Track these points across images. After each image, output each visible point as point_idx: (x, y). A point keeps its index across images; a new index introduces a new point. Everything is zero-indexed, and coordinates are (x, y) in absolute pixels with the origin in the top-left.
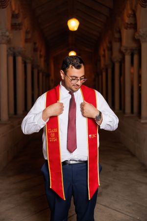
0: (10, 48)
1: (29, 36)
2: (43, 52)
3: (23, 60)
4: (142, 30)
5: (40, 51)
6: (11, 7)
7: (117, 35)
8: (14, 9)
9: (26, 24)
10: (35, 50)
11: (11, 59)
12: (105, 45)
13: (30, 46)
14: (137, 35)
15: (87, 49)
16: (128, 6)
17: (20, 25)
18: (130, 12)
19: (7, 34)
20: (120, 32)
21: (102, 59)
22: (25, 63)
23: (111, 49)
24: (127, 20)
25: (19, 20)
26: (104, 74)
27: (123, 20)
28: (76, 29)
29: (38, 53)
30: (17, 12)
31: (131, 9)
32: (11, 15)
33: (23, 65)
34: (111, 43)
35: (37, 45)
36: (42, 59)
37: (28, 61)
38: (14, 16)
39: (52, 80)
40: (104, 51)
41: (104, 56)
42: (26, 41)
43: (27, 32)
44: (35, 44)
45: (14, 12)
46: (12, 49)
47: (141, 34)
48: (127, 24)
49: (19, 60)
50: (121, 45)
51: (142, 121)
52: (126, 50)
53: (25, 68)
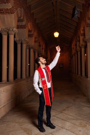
0: (27, 45)
1: (37, 39)
2: (44, 47)
3: (33, 51)
4: (87, 37)
5: (42, 46)
6: (28, 28)
7: (78, 39)
8: (29, 28)
9: (35, 34)
10: (40, 46)
11: (28, 50)
12: (74, 43)
13: (37, 44)
14: (85, 39)
15: (66, 45)
16: (82, 26)
17: (32, 35)
18: (83, 29)
19: (26, 39)
20: (79, 37)
21: (73, 50)
22: (35, 52)
23: (76, 45)
24: (82, 32)
25: (32, 33)
26: (74, 57)
27: (80, 32)
28: (58, 36)
29: (41, 47)
30: (31, 29)
31: (83, 27)
32: (28, 31)
34: (76, 42)
35: (41, 44)
36: (43, 50)
37: (36, 51)
38: (29, 31)
39: (49, 60)
40: (74, 46)
41: (74, 48)
42: (35, 42)
43: (35, 38)
44: (40, 43)
45: (29, 29)
46: (28, 46)
47: (87, 39)
48: (82, 34)
49: (32, 50)
50: (80, 43)
51: (88, 79)
52: (82, 46)
53: (35, 54)
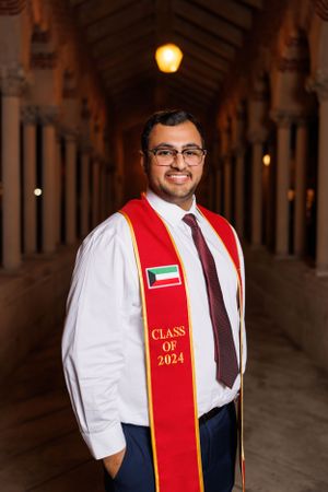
1: (72, 84)
2: (101, 121)
3: (57, 135)
5: (96, 118)
6: (32, 17)
8: (37, 18)
9: (66, 56)
10: (85, 115)
11: (31, 132)
12: (232, 107)
13: (73, 105)
14: (310, 83)
16: (289, 22)
17: (51, 57)
18: (293, 34)
19: (21, 73)
20: (266, 79)
21: (224, 137)
22: (62, 143)
23: (244, 117)
24: (286, 52)
25: (50, 47)
27: (275, 52)
29: (92, 122)
30: (44, 28)
32: (29, 33)
33: (59, 146)
34: (245, 103)
35: (89, 105)
36: (100, 136)
37: (68, 137)
38: (38, 36)
40: (230, 120)
41: (229, 131)
42: (66, 94)
43: (67, 76)
44: (85, 101)
45: (37, 26)
46: (33, 109)
47: (320, 81)
48: (286, 60)
49: (50, 133)
50: (269, 107)
52: (281, 117)
53: (63, 151)
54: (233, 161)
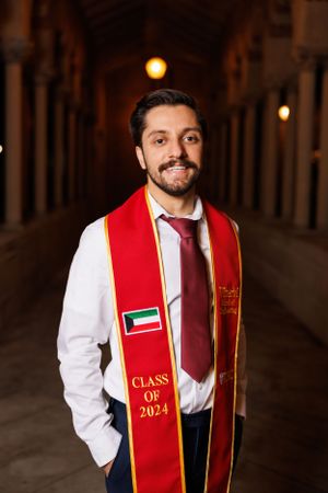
7: (277, 19)
23: (257, 56)
26: (235, 122)
40: (239, 60)
41: (238, 75)
54: (242, 115)
